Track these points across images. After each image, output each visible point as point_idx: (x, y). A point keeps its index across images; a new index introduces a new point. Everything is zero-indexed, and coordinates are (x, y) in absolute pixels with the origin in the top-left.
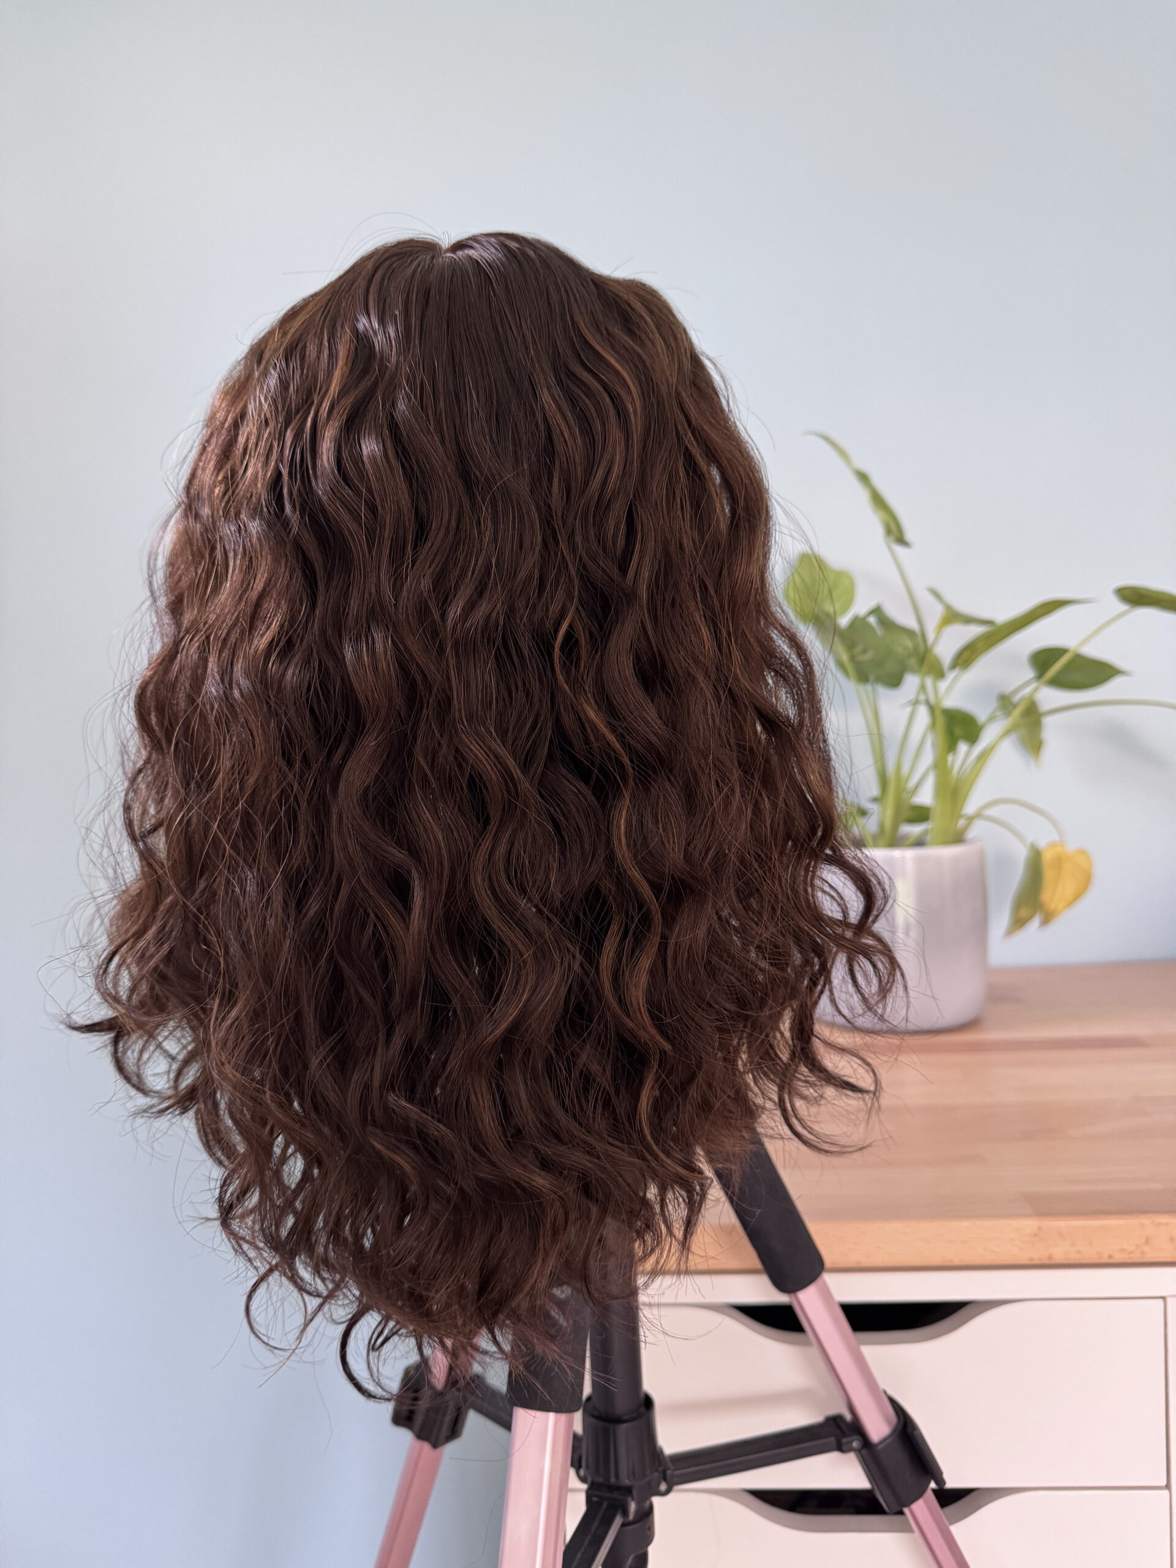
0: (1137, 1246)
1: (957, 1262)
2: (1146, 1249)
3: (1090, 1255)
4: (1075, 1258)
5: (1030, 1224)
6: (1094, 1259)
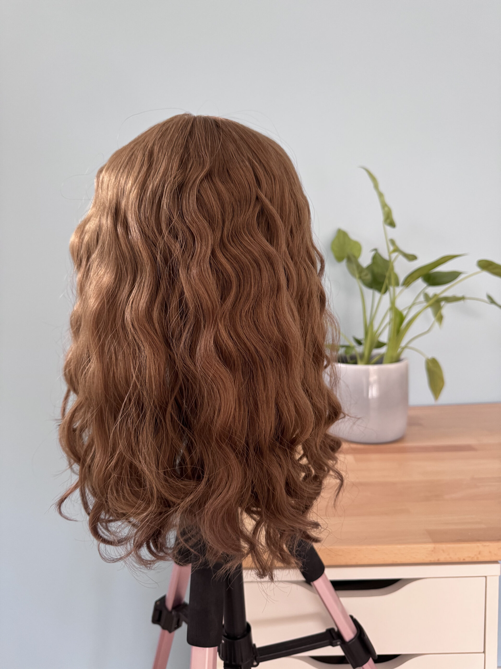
0: (475, 555)
2: (479, 556)
3: (455, 558)
4: (449, 560)
5: (430, 546)
6: (457, 560)
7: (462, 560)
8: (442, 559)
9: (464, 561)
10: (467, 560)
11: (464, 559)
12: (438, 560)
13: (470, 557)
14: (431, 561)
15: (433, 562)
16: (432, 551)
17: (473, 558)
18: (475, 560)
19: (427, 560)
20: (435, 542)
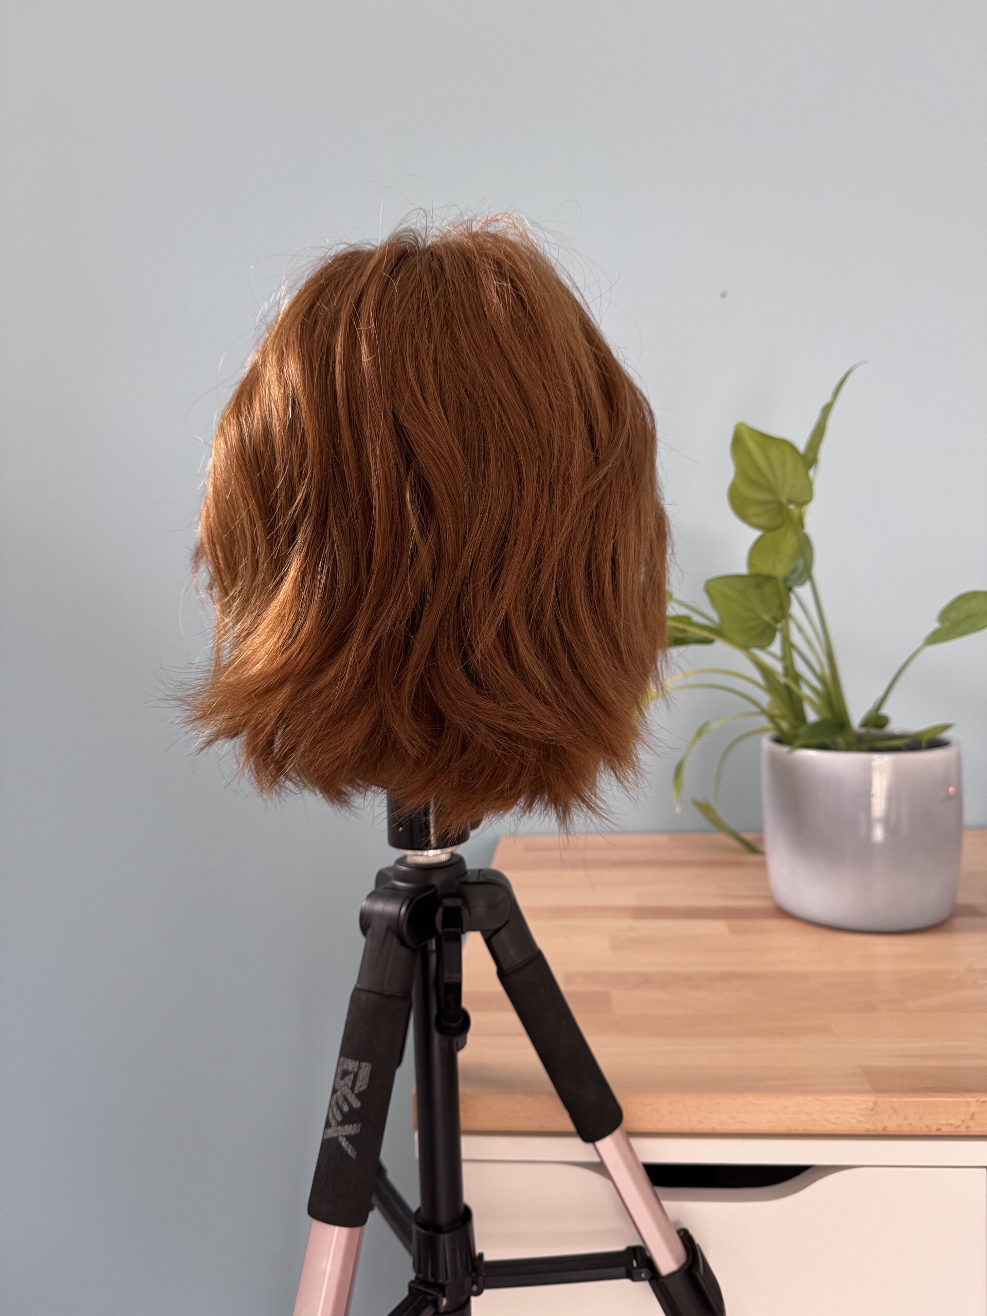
0: (963, 1121)
1: (801, 1129)
2: (971, 1123)
3: (919, 1126)
4: (907, 1130)
5: (868, 1100)
6: (925, 1131)
7: (934, 1132)
8: (892, 1129)
9: (939, 1133)
10: (946, 1130)
11: (939, 1130)
12: (885, 1129)
13: (952, 1125)
14: (868, 1130)
15: (873, 1133)
16: (872, 1110)
17: (958, 1127)
18: (963, 1131)
19: (861, 1128)
20: (877, 1090)
